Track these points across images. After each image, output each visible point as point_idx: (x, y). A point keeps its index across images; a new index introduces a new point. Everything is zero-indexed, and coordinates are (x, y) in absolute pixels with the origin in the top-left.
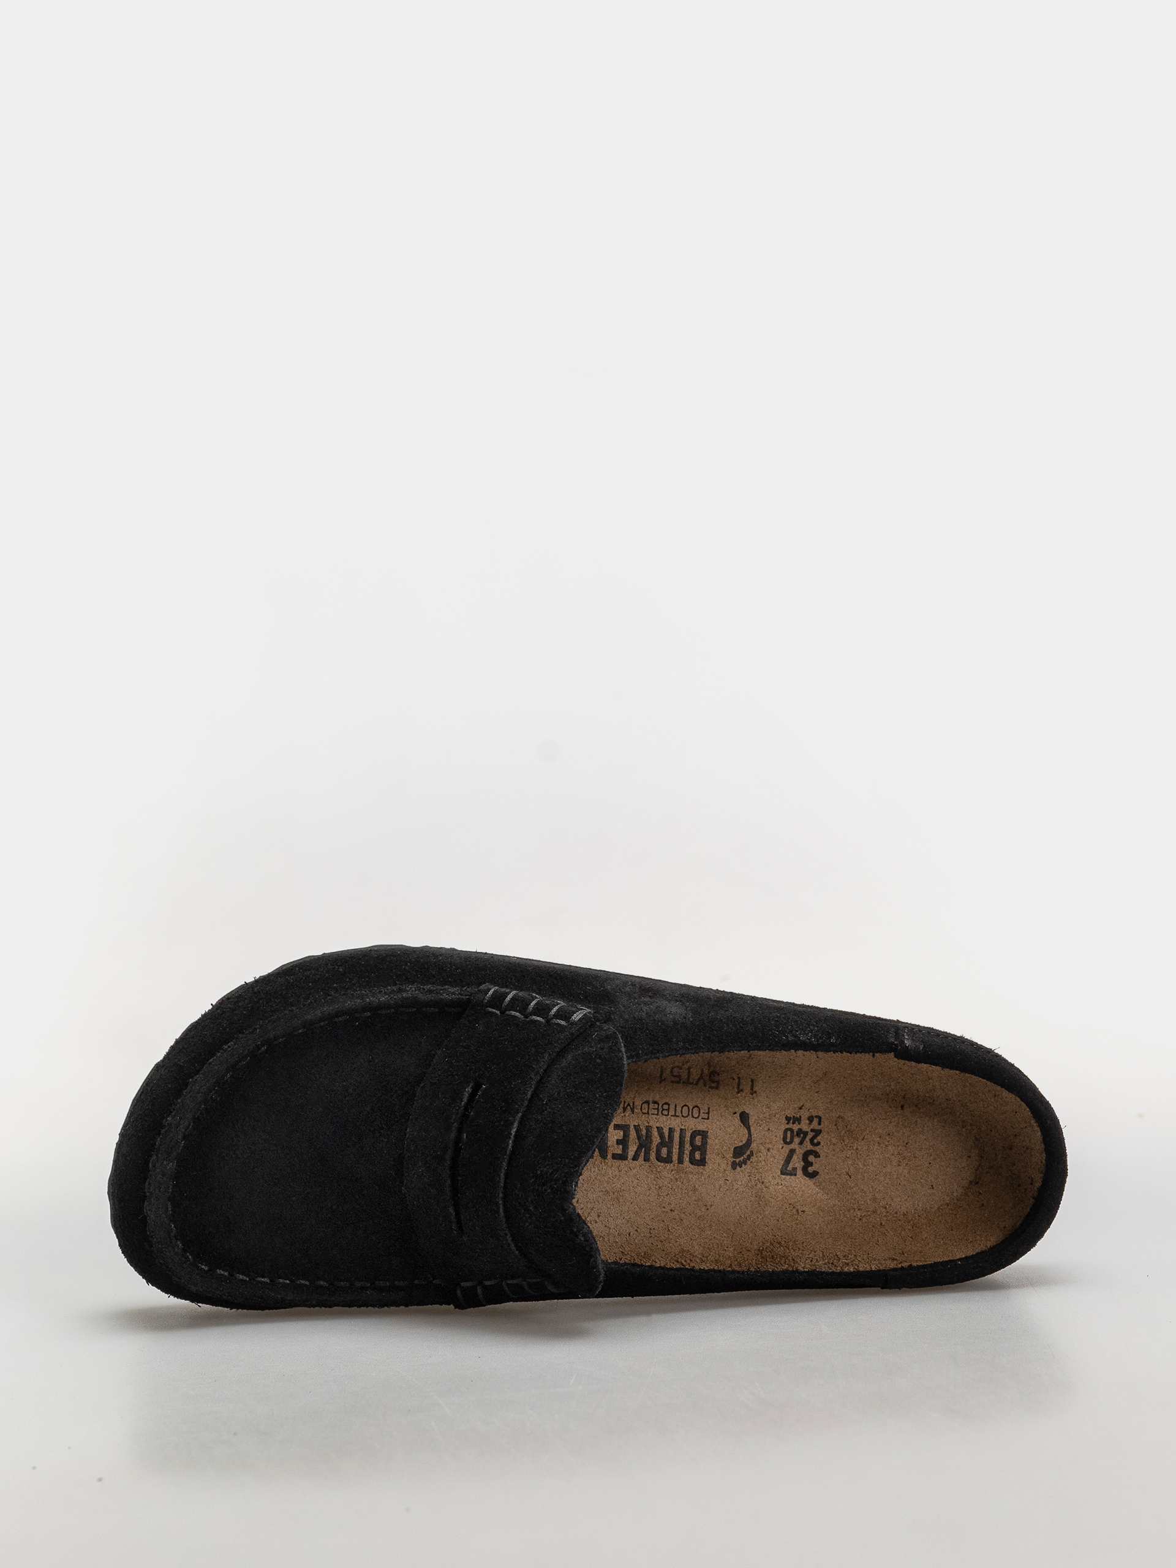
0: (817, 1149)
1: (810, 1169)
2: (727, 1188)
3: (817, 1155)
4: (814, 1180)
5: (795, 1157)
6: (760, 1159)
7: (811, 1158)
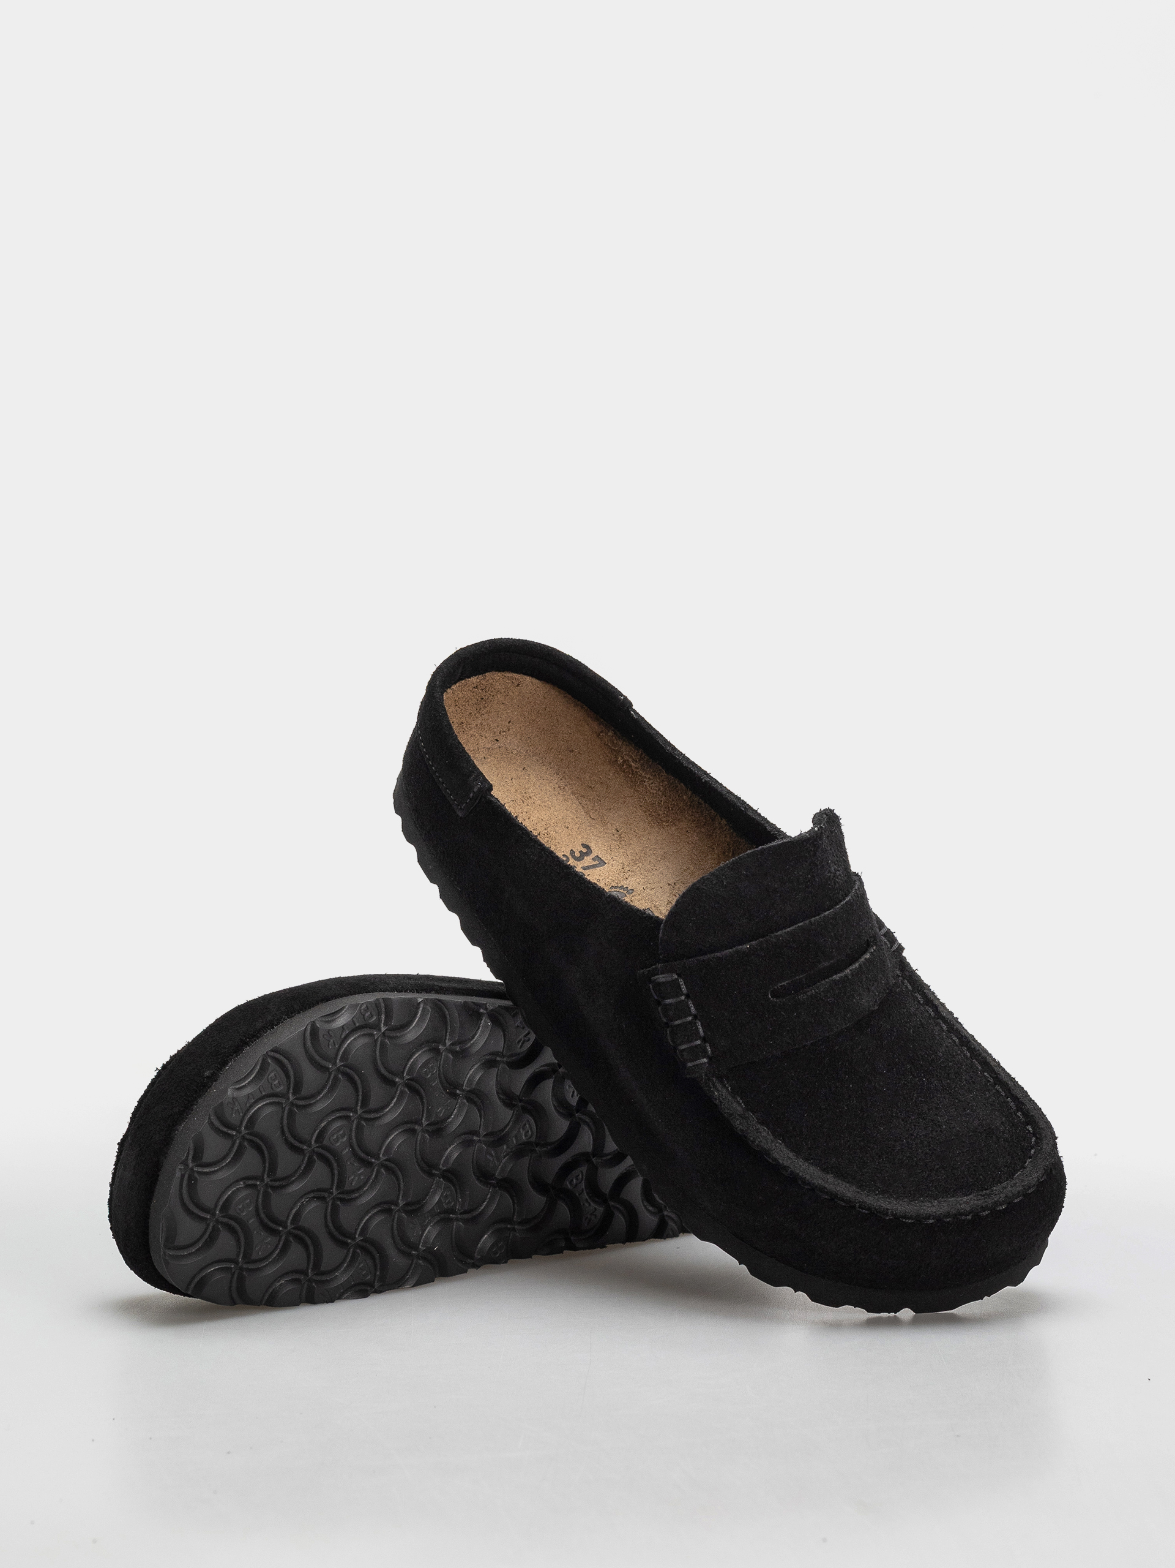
0: (568, 854)
1: (584, 850)
2: (649, 885)
3: (572, 852)
4: (589, 844)
5: (586, 865)
6: (610, 881)
7: (577, 854)
